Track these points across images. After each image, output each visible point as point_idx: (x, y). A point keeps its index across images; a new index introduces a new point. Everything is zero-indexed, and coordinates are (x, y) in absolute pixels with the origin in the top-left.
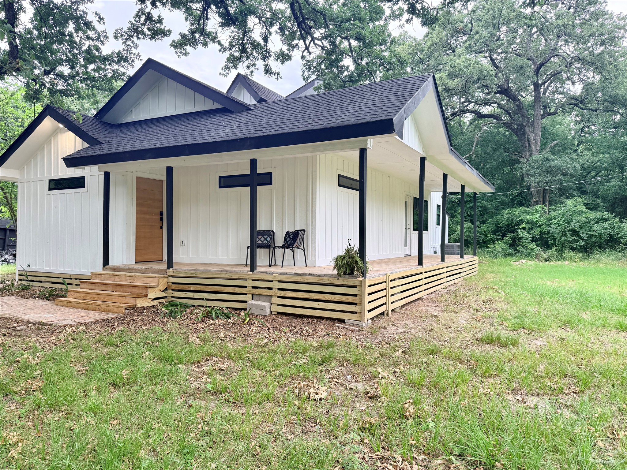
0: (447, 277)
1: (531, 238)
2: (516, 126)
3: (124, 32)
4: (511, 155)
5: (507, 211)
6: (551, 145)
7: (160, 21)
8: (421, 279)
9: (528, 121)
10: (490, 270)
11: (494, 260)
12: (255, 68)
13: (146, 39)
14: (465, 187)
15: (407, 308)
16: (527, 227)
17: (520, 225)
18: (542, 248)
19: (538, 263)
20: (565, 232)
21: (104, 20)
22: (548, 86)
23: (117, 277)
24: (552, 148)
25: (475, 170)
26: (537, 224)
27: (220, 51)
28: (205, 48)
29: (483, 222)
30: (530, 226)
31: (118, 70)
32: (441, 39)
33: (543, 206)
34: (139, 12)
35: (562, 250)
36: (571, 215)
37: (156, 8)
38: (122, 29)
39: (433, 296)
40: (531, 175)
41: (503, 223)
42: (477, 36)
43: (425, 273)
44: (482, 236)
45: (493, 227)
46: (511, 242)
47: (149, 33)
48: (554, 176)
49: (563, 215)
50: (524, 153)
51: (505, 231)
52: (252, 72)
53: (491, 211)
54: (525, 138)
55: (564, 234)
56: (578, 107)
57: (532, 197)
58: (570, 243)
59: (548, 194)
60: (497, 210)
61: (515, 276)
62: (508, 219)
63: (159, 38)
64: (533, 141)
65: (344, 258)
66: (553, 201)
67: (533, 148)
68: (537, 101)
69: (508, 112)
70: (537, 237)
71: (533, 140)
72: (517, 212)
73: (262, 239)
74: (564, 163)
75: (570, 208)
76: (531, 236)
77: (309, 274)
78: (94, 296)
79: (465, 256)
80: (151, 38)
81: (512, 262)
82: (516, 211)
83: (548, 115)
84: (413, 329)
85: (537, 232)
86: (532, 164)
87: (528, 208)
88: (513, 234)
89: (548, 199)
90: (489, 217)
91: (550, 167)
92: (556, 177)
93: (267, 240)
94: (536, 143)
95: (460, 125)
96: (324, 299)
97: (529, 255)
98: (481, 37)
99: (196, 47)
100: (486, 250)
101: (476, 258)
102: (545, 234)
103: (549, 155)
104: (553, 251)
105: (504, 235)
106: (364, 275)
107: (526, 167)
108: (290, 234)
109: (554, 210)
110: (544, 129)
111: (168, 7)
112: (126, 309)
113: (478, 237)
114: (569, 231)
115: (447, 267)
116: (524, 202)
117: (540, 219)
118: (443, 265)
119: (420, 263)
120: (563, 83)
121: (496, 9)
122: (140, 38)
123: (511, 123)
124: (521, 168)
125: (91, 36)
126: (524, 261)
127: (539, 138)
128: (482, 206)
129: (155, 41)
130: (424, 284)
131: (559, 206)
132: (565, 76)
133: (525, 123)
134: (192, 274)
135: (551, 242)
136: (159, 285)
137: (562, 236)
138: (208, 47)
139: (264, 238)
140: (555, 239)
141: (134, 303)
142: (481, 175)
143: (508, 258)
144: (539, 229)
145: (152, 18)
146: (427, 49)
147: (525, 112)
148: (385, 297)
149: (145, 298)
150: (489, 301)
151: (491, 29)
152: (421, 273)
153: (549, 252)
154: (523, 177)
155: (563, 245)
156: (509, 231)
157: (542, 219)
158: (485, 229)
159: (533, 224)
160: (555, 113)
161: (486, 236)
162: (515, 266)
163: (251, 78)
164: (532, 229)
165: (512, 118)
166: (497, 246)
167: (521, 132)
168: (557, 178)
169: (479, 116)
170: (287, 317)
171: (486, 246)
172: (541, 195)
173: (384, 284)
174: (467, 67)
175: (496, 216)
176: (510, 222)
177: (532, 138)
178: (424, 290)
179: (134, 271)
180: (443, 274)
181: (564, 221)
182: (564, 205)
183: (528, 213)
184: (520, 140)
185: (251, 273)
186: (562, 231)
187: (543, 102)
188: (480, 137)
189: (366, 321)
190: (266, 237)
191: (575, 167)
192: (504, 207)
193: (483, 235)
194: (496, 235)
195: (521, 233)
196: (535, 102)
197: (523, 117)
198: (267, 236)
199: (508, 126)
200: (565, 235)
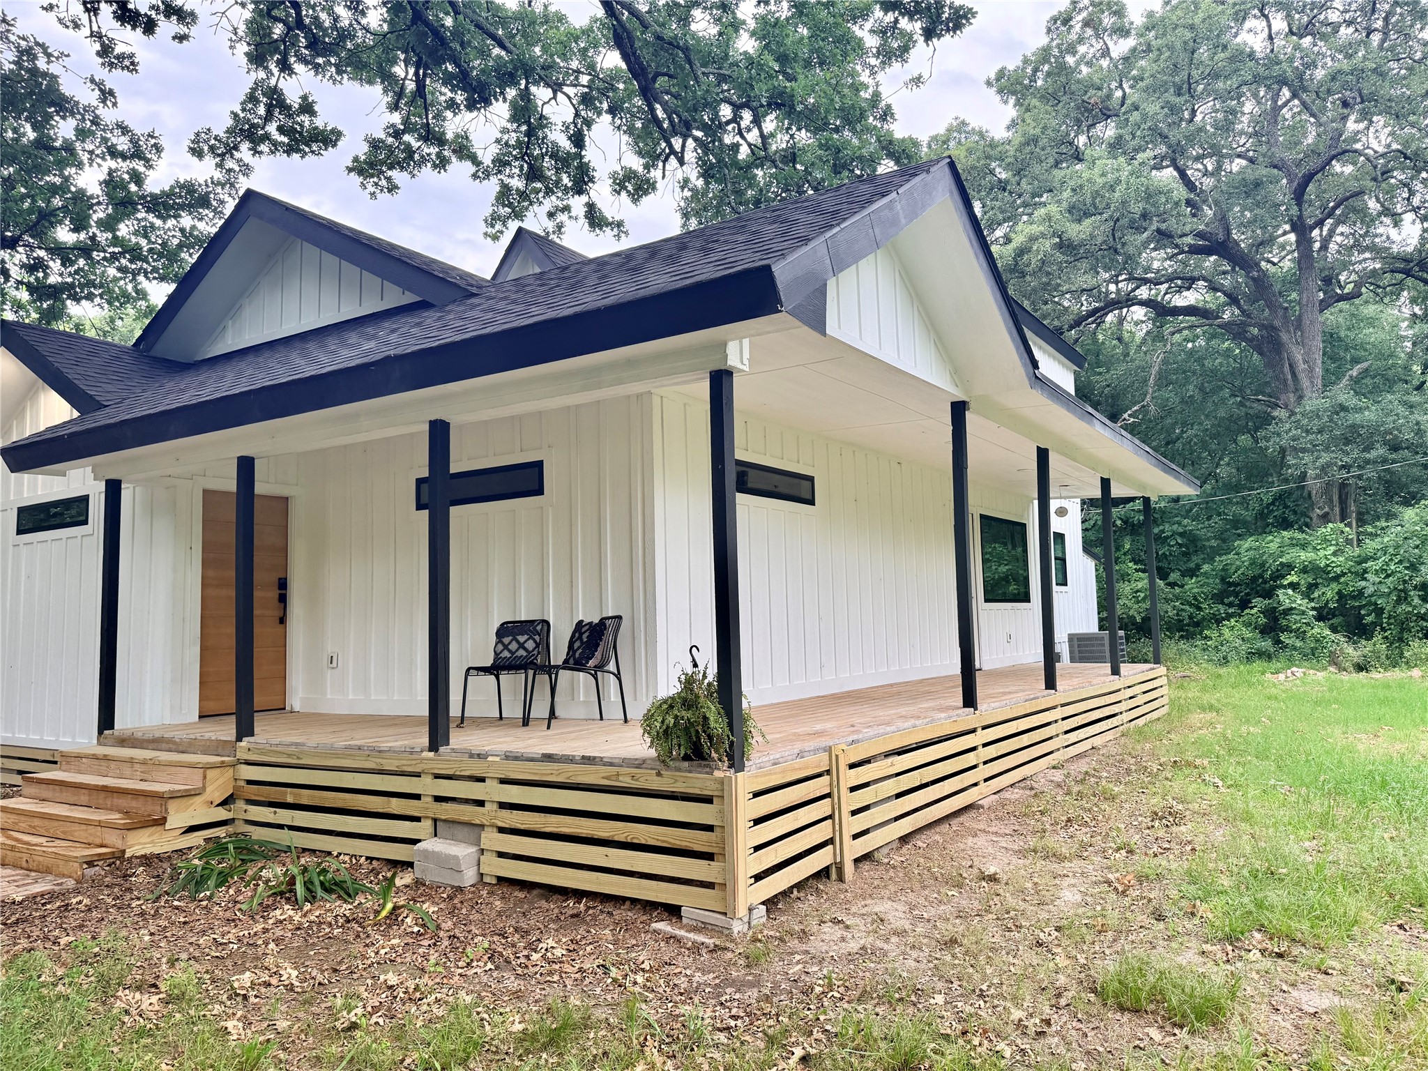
0: (1066, 732)
1: (1313, 609)
2: (1256, 331)
3: (215, 139)
4: (1248, 404)
5: (1249, 543)
6: (1350, 372)
7: (307, 107)
8: (974, 749)
9: (1285, 317)
10: (1207, 698)
11: (1223, 671)
12: (570, 217)
13: (278, 154)
14: (1112, 484)
15: (920, 844)
16: (1303, 582)
17: (1283, 577)
18: (1345, 636)
19: (1338, 676)
20: (1405, 591)
21: (115, 97)
22: (1332, 232)
23: (113, 765)
24: (1356, 381)
25: (1129, 436)
26: (1329, 572)
27: (475, 176)
28: (439, 172)
29: (1192, 573)
30: (1310, 580)
31: (193, 227)
32: (1045, 128)
33: (1342, 525)
34: (254, 90)
35: (1401, 640)
36: (1417, 547)
37: (289, 75)
38: (209, 130)
39: (1015, 794)
40: (1304, 450)
41: (1239, 572)
42: (1135, 117)
43: (984, 728)
44: (1187, 607)
45: (1215, 585)
46: (1262, 620)
47: (286, 140)
48: (1363, 451)
49: (1397, 547)
50: (1283, 397)
51: (1247, 594)
52: (560, 227)
53: (1207, 544)
54: (1282, 359)
55: (1403, 597)
56: (1413, 276)
57: (1312, 506)
58: (1423, 619)
59: (1353, 496)
60: (1224, 541)
61: (1270, 719)
62: (1253, 562)
63: (313, 152)
64: (1302, 366)
65: (671, 707)
66: (1368, 513)
67: (1305, 383)
68: (1304, 266)
69: (1233, 300)
70: (1332, 605)
71: (1301, 362)
72: (1273, 543)
73: (514, 646)
74: (1387, 415)
75: (1412, 528)
76: (1313, 604)
77: (583, 757)
78: (36, 822)
79: (1125, 668)
80: (289, 150)
81: (1268, 675)
82: (1272, 541)
83: (1338, 301)
84: (894, 939)
85: (1329, 594)
86: (1305, 422)
87: (1303, 532)
88: (1267, 602)
89: (1353, 508)
90: (1204, 559)
91: (1353, 426)
92: (1369, 452)
93: (525, 649)
94: (1311, 370)
95: (1120, 339)
96: (621, 838)
97: (1312, 655)
98: (1145, 117)
99: (416, 172)
100: (1199, 643)
101: (1162, 670)
102: (1354, 598)
103: (1346, 396)
104: (1377, 644)
105: (1245, 604)
106: (736, 760)
107: (1290, 429)
108: (584, 630)
109: (1373, 536)
110: (1331, 336)
111: (329, 74)
112: (91, 864)
113: (1178, 610)
114: (1415, 588)
115: (1063, 705)
116: (1292, 518)
117: (1335, 559)
118: (1052, 698)
119: (970, 700)
120: (1369, 221)
121: (1178, 45)
122: (261, 153)
123: (1242, 323)
124: (1279, 435)
125: (120, 148)
126: (1299, 672)
127: (1318, 358)
128: (1185, 532)
129: (302, 157)
130: (985, 763)
131: (1384, 524)
132: (1373, 205)
133: (1277, 323)
134: (289, 756)
135: (1369, 619)
136: (204, 788)
137: (1399, 602)
138: (445, 171)
139: (518, 642)
140: (1379, 611)
141: (119, 844)
142: (1148, 449)
143: (1258, 665)
144: (1334, 585)
145: (285, 99)
146: (1012, 153)
147: (1274, 296)
148: (829, 821)
149: (159, 828)
150: (1170, 813)
151: (1170, 97)
152: (974, 731)
153: (1366, 647)
154: (1283, 457)
155: (1403, 627)
156: (1257, 592)
157: (1341, 559)
158: (1196, 590)
159: (1318, 575)
160: (1355, 295)
161: (1200, 609)
162: (1274, 685)
163: (558, 241)
164: (1316, 585)
165: (1243, 311)
166: (1227, 633)
167: (1270, 345)
168: (1373, 454)
169: (1161, 311)
170: (521, 895)
171: (1201, 633)
172: (1336, 498)
173: (826, 779)
174: (1112, 186)
175: (1220, 555)
176: (1258, 572)
177: (1299, 357)
178: (986, 780)
179: (164, 746)
180: (1054, 725)
181: (1400, 562)
182: (1397, 522)
183: (1304, 546)
184: (1269, 365)
185: (431, 754)
186: (1396, 589)
187: (1321, 270)
188: (1165, 362)
189: (742, 911)
190: (522, 639)
191: (1418, 423)
192: (1239, 531)
193: (1191, 605)
194: (1223, 603)
195: (1286, 598)
196: (1300, 269)
197: (1270, 305)
198: (526, 637)
199: (1236, 331)
200: (1406, 599)
